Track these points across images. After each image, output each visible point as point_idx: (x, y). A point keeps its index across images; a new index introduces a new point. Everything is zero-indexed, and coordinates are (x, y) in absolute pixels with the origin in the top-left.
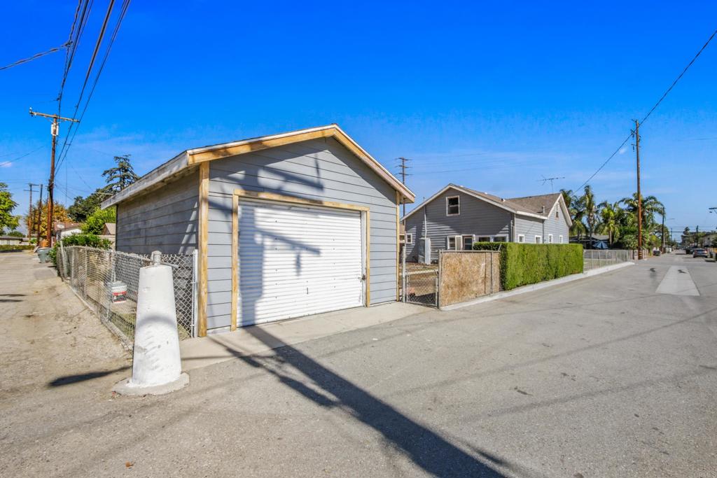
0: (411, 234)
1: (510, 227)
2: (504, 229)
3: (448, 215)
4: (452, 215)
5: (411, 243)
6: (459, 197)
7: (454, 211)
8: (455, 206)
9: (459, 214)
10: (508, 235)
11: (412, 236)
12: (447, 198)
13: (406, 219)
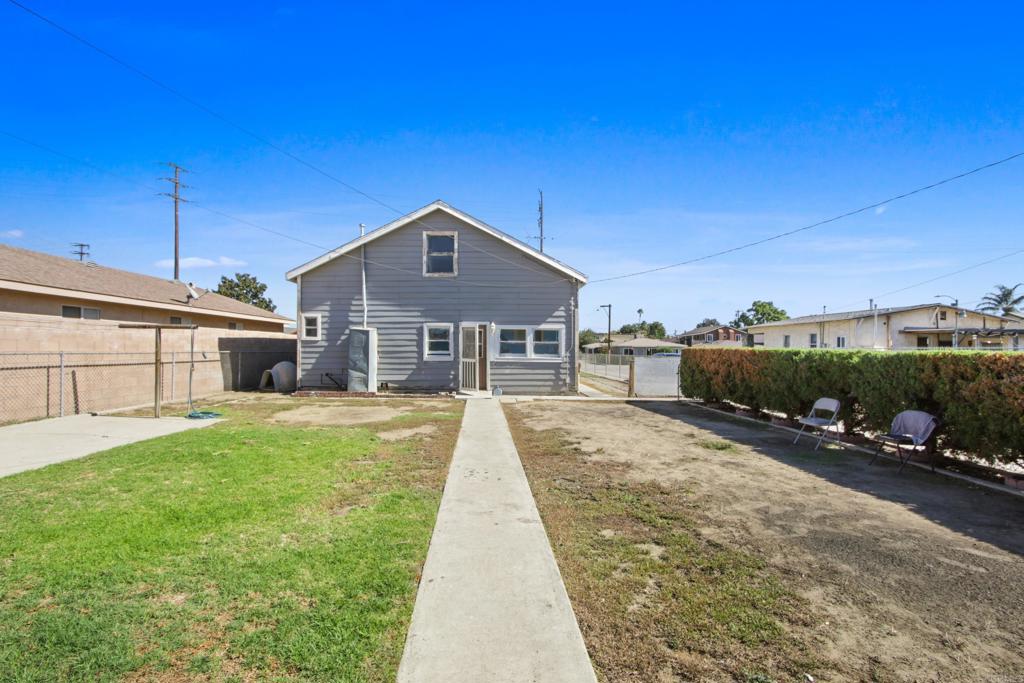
0: (318, 316)
1: (568, 310)
2: (557, 313)
3: (425, 274)
4: (436, 275)
5: (319, 337)
6: (456, 234)
7: (442, 265)
8: (445, 254)
9: (456, 273)
10: (563, 326)
11: (319, 321)
12: (425, 234)
13: (303, 275)
